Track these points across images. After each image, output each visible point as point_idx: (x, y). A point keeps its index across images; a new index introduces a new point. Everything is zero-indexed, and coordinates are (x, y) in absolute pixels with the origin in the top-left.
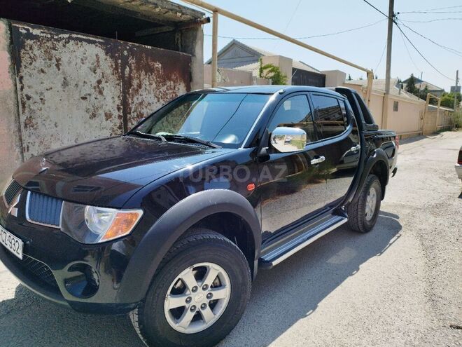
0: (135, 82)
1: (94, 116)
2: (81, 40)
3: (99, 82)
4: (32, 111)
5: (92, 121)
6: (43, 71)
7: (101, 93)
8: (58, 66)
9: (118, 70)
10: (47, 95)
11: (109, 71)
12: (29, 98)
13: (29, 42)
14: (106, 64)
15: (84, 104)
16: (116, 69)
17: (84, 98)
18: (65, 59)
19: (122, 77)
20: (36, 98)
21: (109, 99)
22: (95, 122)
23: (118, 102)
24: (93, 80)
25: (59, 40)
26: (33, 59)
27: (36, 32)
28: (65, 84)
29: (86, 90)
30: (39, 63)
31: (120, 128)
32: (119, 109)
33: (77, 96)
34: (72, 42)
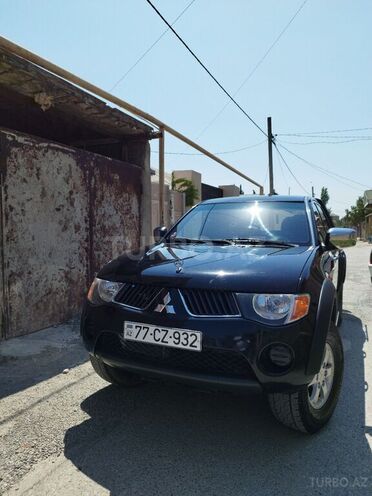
0: (99, 193)
1: (65, 228)
2: (57, 149)
3: (71, 193)
4: (13, 223)
5: (64, 234)
6: (25, 180)
7: (72, 204)
8: (38, 175)
9: (86, 180)
10: (28, 206)
11: (79, 182)
12: (12, 209)
13: (14, 150)
14: (77, 174)
15: (59, 216)
16: (85, 180)
17: (58, 210)
18: (44, 169)
19: (88, 189)
20: (18, 209)
21: (78, 209)
22: (66, 235)
23: (86, 214)
24: (66, 190)
25: (39, 149)
26: (17, 168)
27: (20, 139)
28: (43, 194)
29: (61, 201)
30: (22, 172)
31: (87, 241)
32: (86, 221)
33: (52, 208)
34: (50, 151)
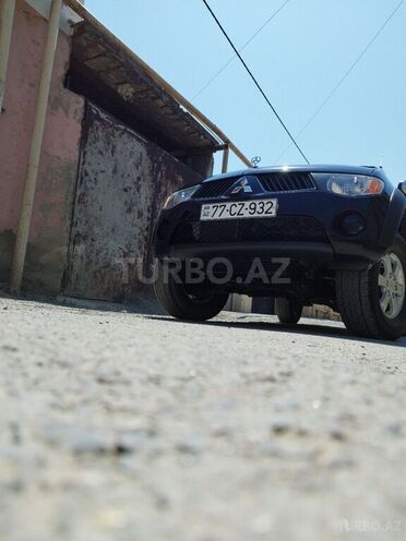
0: (163, 189)
1: (129, 211)
2: (133, 135)
3: (139, 179)
4: (86, 186)
5: (128, 216)
6: (101, 153)
7: (138, 190)
8: (112, 152)
9: (154, 171)
10: (101, 176)
11: (147, 172)
12: (87, 174)
13: (96, 122)
14: (146, 163)
15: (125, 195)
16: (152, 171)
17: (125, 190)
18: (118, 148)
19: (154, 180)
20: (92, 176)
21: (143, 198)
22: (129, 217)
23: (149, 203)
24: (135, 175)
25: (117, 129)
26: (97, 139)
27: (103, 116)
28: (115, 171)
29: (129, 183)
30: (100, 144)
31: (147, 229)
32: (149, 210)
33: (121, 186)
34: (126, 134)
